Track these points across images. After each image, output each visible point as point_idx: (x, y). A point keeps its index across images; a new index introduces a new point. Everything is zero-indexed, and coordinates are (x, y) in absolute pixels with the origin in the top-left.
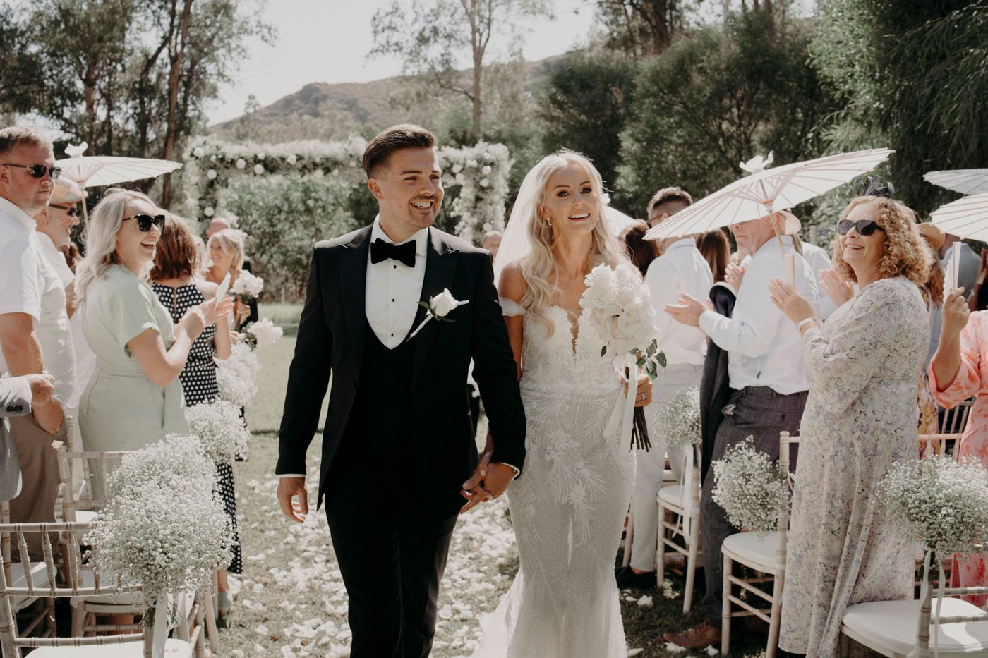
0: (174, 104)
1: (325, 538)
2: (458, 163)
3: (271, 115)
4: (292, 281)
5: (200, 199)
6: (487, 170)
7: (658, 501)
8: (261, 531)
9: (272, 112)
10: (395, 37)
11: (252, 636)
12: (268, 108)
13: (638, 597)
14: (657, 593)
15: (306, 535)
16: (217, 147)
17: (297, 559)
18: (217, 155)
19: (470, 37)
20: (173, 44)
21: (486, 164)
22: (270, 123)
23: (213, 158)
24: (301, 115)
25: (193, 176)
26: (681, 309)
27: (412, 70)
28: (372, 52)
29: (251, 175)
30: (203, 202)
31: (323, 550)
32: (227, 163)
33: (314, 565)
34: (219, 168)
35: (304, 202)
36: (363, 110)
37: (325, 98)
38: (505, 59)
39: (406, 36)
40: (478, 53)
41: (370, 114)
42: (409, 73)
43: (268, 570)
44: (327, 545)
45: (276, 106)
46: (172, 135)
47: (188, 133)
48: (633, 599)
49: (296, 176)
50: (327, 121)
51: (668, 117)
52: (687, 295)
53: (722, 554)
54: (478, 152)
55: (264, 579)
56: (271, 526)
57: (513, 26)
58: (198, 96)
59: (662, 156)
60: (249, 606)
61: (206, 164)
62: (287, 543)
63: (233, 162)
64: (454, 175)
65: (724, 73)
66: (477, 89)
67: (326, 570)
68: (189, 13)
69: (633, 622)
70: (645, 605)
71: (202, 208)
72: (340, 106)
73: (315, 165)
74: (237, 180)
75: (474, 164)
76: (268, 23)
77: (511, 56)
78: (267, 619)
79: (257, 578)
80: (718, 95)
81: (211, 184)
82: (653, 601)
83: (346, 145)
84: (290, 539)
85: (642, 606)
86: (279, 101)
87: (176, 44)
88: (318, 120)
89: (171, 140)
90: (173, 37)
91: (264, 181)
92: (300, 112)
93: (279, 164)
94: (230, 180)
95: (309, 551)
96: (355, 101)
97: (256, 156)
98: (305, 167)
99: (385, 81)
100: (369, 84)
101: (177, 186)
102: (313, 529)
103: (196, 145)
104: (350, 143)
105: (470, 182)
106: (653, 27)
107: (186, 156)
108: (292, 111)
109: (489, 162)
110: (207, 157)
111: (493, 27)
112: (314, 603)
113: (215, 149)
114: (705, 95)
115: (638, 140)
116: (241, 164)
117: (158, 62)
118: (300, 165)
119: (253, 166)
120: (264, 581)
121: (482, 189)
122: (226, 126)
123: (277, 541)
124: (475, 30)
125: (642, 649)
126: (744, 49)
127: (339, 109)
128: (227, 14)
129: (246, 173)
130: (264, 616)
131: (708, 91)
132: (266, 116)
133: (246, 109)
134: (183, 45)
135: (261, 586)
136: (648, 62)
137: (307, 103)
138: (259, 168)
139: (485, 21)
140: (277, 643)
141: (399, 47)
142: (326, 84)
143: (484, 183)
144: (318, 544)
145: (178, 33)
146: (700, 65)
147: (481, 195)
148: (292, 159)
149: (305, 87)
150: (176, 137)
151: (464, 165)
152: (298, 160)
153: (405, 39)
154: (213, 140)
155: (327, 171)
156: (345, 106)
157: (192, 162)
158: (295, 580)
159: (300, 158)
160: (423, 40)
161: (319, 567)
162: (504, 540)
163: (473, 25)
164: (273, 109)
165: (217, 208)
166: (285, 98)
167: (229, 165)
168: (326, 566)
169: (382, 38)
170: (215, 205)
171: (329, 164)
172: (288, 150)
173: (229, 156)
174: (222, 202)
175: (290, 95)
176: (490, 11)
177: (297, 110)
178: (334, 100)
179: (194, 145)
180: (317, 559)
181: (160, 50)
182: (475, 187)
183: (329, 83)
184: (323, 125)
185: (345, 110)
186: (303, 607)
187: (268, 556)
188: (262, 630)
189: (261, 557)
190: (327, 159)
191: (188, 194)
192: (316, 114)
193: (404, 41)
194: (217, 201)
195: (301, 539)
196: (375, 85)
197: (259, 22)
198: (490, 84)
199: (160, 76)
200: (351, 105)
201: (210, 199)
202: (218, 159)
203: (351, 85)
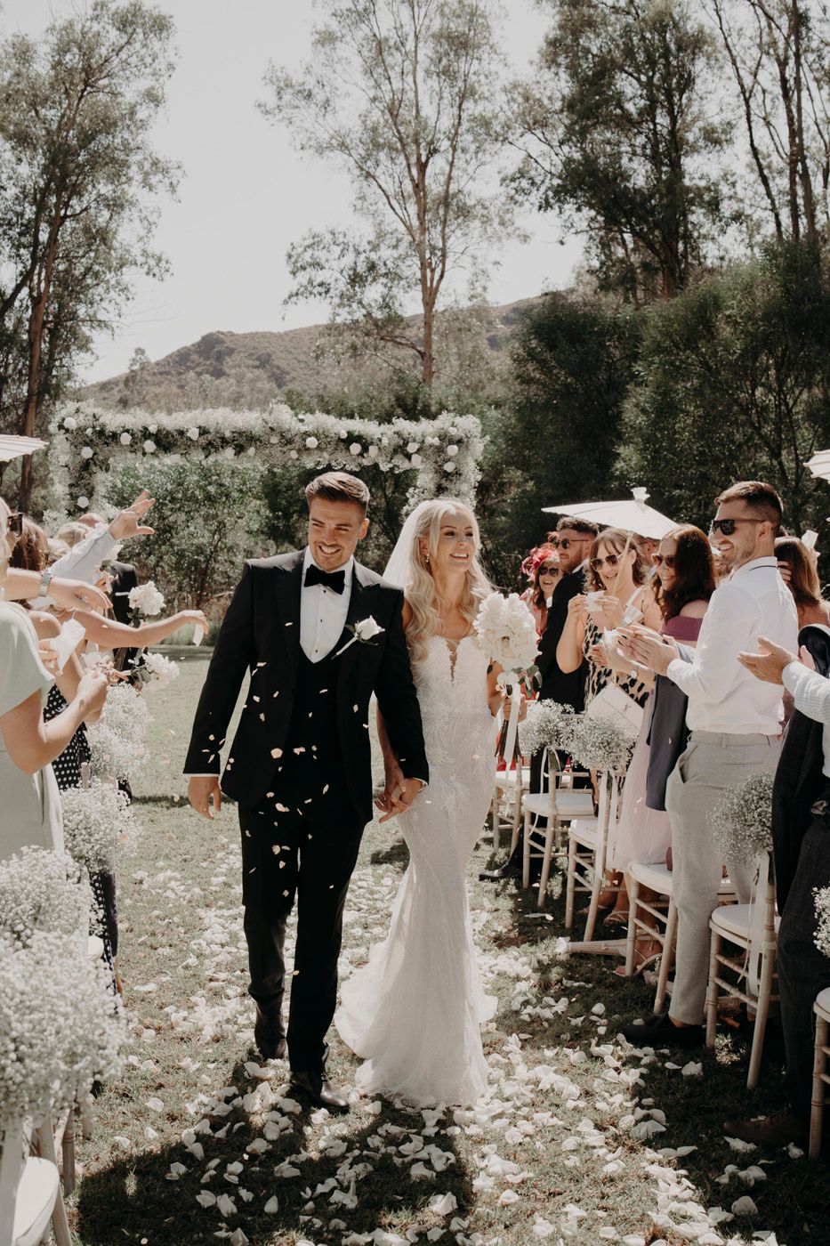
0: (36, 360)
1: (239, 960)
2: (414, 441)
3: (161, 373)
4: (188, 589)
5: (71, 486)
6: (453, 450)
7: (712, 926)
8: (151, 947)
9: (163, 370)
10: (320, 276)
11: (141, 1114)
12: (158, 364)
13: (683, 1064)
14: (708, 1056)
15: (213, 954)
16: (94, 416)
17: (201, 992)
18: (94, 427)
19: (419, 275)
20: (36, 281)
21: (451, 442)
22: (159, 384)
23: (89, 431)
24: (199, 374)
25: (62, 453)
26: (757, 659)
27: (344, 316)
28: (290, 298)
29: (140, 454)
30: (75, 490)
31: (238, 978)
32: (106, 438)
33: (226, 1001)
34: (97, 445)
35: (203, 489)
36: (278, 368)
37: (231, 352)
38: (465, 304)
39: (335, 272)
40: (430, 297)
41: (288, 373)
42: (339, 320)
43: (161, 1008)
44: (243, 971)
45: (167, 361)
46: (35, 398)
47: (56, 397)
48: (676, 1067)
49: (197, 456)
50: (232, 380)
51: (683, 381)
52: (767, 639)
53: (815, 1015)
54: (442, 426)
55: (156, 1022)
56: (164, 940)
57: (474, 258)
58: (67, 349)
59: (675, 433)
60: (136, 1063)
61: (78, 438)
62: (186, 967)
63: (115, 437)
64: (408, 457)
65: (760, 323)
66: (427, 341)
67: (243, 1009)
68: (56, 240)
69: (678, 1103)
70: (692, 1076)
71: (74, 497)
72: (250, 362)
73: (225, 442)
74: (120, 460)
75: (436, 441)
76: (157, 253)
77: (470, 299)
78: (161, 1086)
79: (148, 1021)
80: (751, 353)
81: (86, 466)
82: (703, 1069)
83: (265, 416)
84: (192, 960)
85: (687, 1076)
86: (170, 356)
87: (40, 282)
88: (223, 380)
89: (32, 405)
90: (36, 272)
91: (156, 462)
92: (199, 369)
93: (176, 440)
94: (111, 460)
95: (217, 980)
96: (269, 355)
97: (146, 429)
98: (210, 443)
99: (308, 331)
100: (286, 333)
101: (41, 465)
102: (223, 946)
103: (66, 413)
104: (271, 413)
105: (430, 466)
106: (661, 262)
107: (53, 428)
108: (188, 369)
109: (456, 439)
110: (81, 430)
111: (449, 263)
112: (226, 1062)
113: (91, 418)
114: (735, 352)
115: (644, 411)
116: (126, 439)
117: (17, 304)
118: (203, 441)
119: (142, 442)
120: (156, 1025)
121: (446, 475)
122: (105, 387)
123: (173, 964)
124: (424, 265)
125: (695, 1148)
126: (787, 291)
127: (248, 367)
128: (104, 240)
129: (131, 452)
130: (158, 1081)
131: (738, 347)
132: (154, 374)
133: (132, 365)
134: (48, 282)
135: (152, 1032)
136: (659, 310)
137: (207, 358)
138: (150, 446)
139: (439, 253)
140: (176, 1123)
141: (325, 288)
142: (231, 334)
143: (449, 467)
144: (230, 968)
145: (41, 268)
146: (728, 313)
147: (444, 483)
148: (193, 433)
149: (203, 338)
150: (39, 403)
151: (423, 442)
152: (200, 435)
153: (334, 278)
154: (89, 407)
155: (240, 449)
156: (257, 363)
157: (61, 436)
158: (200, 1024)
159: (203, 431)
160: (356, 279)
161: (233, 1005)
162: (486, 967)
163: (422, 258)
164: (164, 366)
165: (95, 497)
166: (178, 351)
167: (110, 440)
168: (242, 1003)
169: (303, 277)
170: (90, 495)
171: (242, 441)
172: (187, 420)
173: (110, 428)
174: (101, 490)
175: (186, 347)
176: (444, 241)
177: (193, 369)
178: (242, 355)
179: (63, 413)
180: (230, 992)
181: (18, 289)
182: (436, 472)
183: (235, 332)
184: (227, 386)
185: (256, 367)
186: (212, 1066)
187: (161, 986)
188: (155, 1104)
189: (151, 987)
190: (240, 434)
191: (56, 480)
192: (218, 374)
193: (331, 281)
194: (93, 488)
195: (207, 962)
196: (294, 336)
197: (144, 251)
198: (444, 336)
199: (20, 321)
200: (264, 362)
201: (85, 485)
202: (95, 432)
203: (264, 335)
